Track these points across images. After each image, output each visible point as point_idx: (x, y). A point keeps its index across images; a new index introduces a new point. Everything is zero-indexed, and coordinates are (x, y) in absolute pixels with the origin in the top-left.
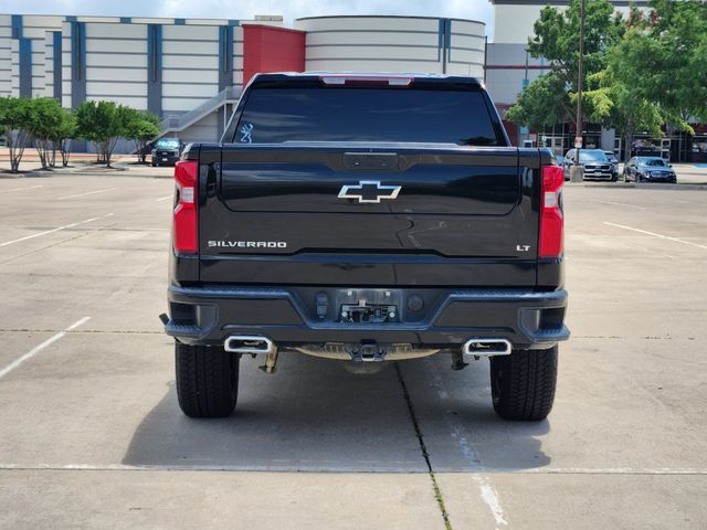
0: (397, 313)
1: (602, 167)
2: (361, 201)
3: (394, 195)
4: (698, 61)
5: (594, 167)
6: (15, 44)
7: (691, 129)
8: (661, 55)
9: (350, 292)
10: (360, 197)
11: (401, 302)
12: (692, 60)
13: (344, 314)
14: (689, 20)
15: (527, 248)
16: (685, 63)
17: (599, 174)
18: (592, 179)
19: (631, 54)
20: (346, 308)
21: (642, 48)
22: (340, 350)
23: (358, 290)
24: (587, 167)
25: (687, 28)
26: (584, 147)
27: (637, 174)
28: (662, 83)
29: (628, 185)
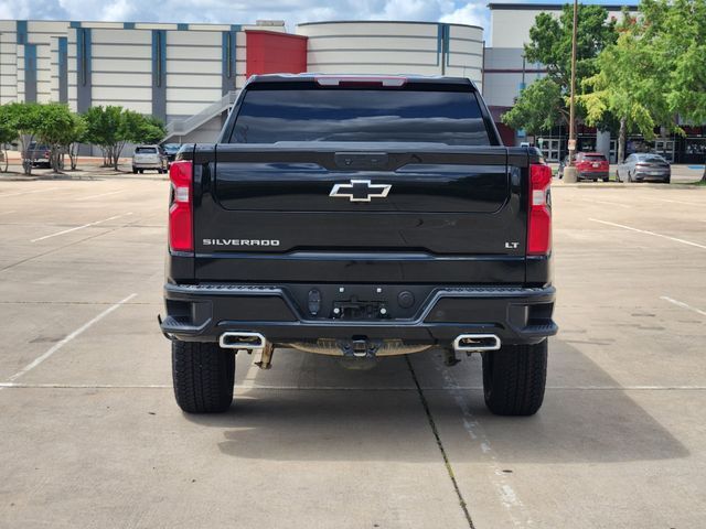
2: (352, 199)
6: (21, 50)
7: (682, 131)
9: (342, 288)
10: (351, 196)
13: (337, 311)
20: (338, 304)
22: (333, 346)
26: (578, 150)
29: (621, 185)
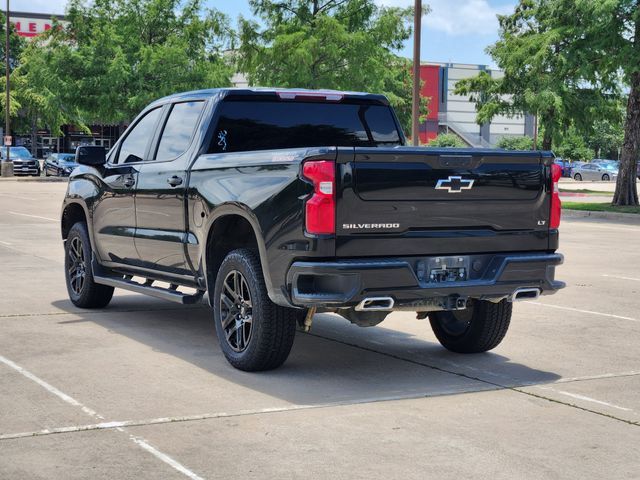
0: (465, 273)
1: (29, 163)
2: (450, 191)
3: (470, 187)
4: (115, 70)
5: (21, 163)
7: (88, 129)
8: (82, 64)
9: (437, 259)
10: (449, 188)
11: (467, 266)
12: (110, 70)
13: (432, 277)
14: (107, 35)
15: (544, 222)
16: (104, 72)
17: (27, 169)
18: (20, 174)
19: (52, 63)
20: (434, 272)
21: (63, 57)
22: (425, 304)
23: (443, 258)
24: (16, 163)
25: (105, 42)
26: (14, 144)
27: (59, 169)
28: (84, 88)
29: (49, 178)
